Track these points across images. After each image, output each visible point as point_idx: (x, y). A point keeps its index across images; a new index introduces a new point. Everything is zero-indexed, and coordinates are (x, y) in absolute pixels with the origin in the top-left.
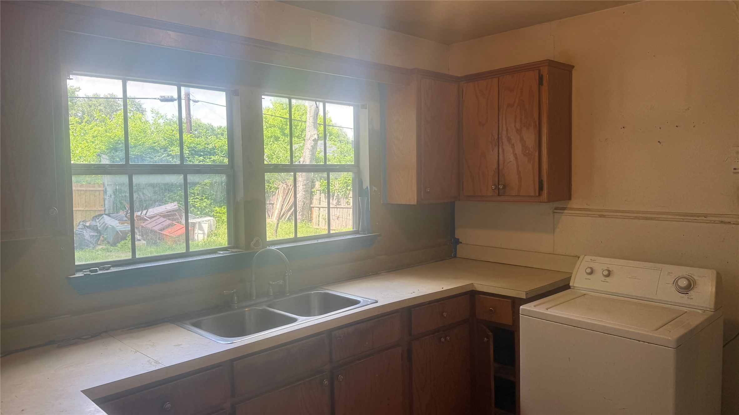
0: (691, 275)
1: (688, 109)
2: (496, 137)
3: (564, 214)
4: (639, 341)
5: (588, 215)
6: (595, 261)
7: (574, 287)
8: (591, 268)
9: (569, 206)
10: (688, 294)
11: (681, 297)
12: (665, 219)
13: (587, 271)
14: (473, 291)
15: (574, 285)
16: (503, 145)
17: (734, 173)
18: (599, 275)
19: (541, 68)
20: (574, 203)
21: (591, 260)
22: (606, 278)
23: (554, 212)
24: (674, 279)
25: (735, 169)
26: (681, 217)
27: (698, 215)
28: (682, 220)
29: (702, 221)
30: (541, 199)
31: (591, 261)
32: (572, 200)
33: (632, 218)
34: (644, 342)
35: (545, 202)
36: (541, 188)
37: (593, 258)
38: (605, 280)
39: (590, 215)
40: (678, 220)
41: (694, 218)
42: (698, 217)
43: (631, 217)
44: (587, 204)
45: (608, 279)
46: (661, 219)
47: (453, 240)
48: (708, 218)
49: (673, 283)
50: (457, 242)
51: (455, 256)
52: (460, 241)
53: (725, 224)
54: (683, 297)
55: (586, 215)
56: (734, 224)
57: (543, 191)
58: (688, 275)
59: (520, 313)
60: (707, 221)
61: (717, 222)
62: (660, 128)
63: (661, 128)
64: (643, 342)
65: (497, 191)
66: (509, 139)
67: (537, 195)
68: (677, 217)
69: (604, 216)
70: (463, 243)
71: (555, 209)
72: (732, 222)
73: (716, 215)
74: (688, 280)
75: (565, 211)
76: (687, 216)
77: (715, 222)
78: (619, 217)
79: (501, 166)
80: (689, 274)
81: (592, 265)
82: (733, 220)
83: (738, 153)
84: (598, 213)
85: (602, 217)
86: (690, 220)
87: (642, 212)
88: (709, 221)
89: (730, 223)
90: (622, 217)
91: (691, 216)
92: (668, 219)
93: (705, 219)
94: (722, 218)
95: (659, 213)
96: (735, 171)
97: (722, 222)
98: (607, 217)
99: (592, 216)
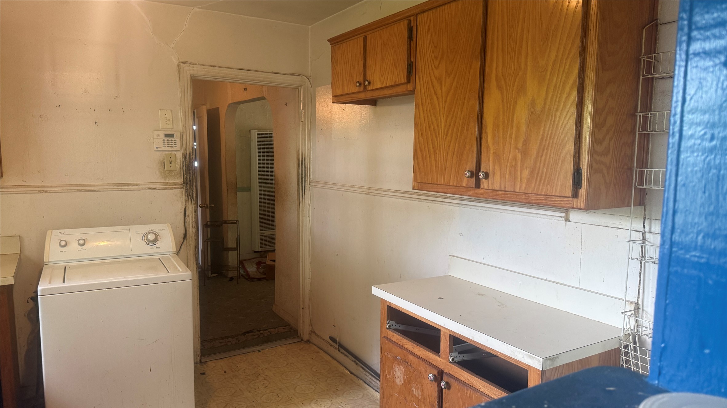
0: (153, 230)
1: (117, 97)
4: (165, 283)
5: (26, 192)
6: (64, 234)
8: (64, 241)
10: (156, 244)
12: (105, 190)
13: (60, 244)
15: (50, 260)
17: (155, 151)
18: (74, 246)
20: (11, 180)
21: (60, 233)
24: (142, 236)
25: (157, 148)
26: (119, 187)
27: (131, 185)
28: (120, 189)
29: (135, 189)
31: (61, 234)
32: (3, 177)
33: (75, 191)
34: (169, 282)
37: (62, 231)
38: (81, 248)
39: (29, 192)
40: (117, 190)
41: (129, 187)
43: (74, 191)
44: (23, 181)
45: (84, 247)
46: (102, 190)
48: (140, 187)
49: (143, 239)
53: (152, 190)
54: (152, 248)
55: (24, 192)
56: (158, 189)
59: (38, 294)
60: (140, 189)
61: (146, 189)
62: (95, 110)
68: (116, 187)
69: (45, 192)
72: (157, 189)
73: (145, 184)
74: (154, 234)
76: (123, 186)
77: (145, 189)
78: (60, 191)
81: (64, 237)
82: (158, 186)
83: (158, 135)
84: (38, 189)
85: (42, 192)
86: (127, 189)
87: (84, 185)
88: (141, 189)
89: (155, 189)
90: (64, 191)
91: (126, 186)
92: (108, 190)
93: (137, 187)
94: (149, 186)
95: (99, 185)
96: (157, 149)
97: (150, 189)
98: (49, 192)
99: (31, 192)
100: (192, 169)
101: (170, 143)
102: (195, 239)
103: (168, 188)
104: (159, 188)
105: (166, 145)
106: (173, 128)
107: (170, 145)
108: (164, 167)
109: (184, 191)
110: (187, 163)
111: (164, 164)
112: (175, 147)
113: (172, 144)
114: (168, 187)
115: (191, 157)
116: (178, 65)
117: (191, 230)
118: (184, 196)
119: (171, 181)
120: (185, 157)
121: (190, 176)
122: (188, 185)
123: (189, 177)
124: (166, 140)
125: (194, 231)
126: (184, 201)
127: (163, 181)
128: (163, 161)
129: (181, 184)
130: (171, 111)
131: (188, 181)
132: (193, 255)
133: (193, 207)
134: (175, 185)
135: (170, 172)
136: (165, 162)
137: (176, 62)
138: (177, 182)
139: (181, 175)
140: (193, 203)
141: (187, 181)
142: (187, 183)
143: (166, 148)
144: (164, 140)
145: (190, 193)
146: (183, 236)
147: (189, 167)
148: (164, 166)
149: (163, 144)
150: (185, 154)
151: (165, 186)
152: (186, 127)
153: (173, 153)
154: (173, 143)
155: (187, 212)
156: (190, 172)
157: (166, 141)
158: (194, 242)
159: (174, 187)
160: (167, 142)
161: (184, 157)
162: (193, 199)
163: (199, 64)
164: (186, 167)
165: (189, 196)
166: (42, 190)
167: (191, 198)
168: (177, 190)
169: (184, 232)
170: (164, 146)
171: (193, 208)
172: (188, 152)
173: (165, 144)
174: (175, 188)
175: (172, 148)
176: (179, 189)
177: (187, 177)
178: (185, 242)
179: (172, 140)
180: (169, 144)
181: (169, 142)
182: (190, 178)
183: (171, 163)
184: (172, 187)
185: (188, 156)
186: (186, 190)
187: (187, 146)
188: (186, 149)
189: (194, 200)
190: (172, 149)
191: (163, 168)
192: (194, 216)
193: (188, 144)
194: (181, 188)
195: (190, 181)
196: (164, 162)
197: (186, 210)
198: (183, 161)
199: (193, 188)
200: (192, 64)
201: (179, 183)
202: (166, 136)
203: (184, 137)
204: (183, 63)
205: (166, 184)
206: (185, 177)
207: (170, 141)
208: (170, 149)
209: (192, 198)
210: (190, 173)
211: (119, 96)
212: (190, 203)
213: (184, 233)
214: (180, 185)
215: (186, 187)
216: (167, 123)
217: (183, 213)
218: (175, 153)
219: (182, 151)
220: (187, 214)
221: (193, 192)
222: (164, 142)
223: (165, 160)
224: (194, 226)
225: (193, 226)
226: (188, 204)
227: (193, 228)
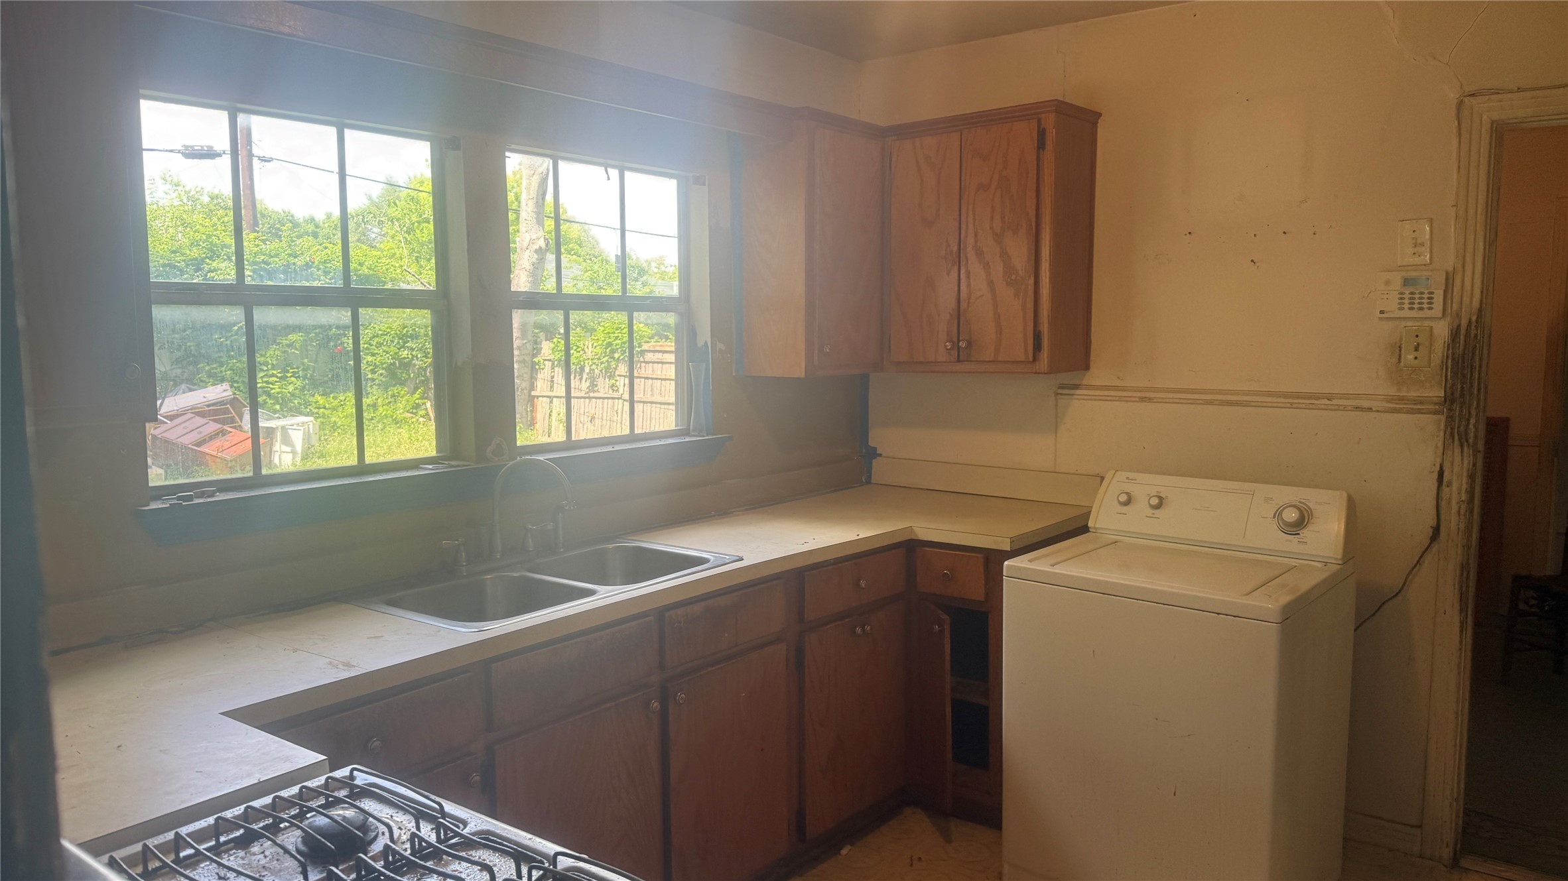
0: (1304, 501)
1: (1305, 201)
2: (955, 248)
3: (1075, 397)
4: (1218, 614)
5: (1120, 399)
6: (1134, 482)
7: (1096, 528)
8: (1127, 494)
9: (1085, 382)
10: (1299, 534)
11: (1287, 541)
12: (1260, 404)
13: (1120, 499)
14: (912, 540)
15: (1097, 526)
16: (967, 264)
17: (1381, 319)
18: (1141, 506)
19: (1043, 115)
20: (1098, 375)
21: (1127, 478)
22: (1154, 511)
23: (1058, 394)
24: (1276, 509)
25: (1382, 312)
26: (1287, 401)
27: (1316, 397)
28: (1289, 405)
29: (1323, 407)
30: (1037, 367)
31: (1127, 481)
32: (1091, 369)
33: (1201, 402)
34: (1227, 615)
35: (1045, 373)
36: (1037, 347)
37: (1131, 475)
38: (1153, 514)
39: (1125, 399)
40: (1284, 405)
41: (1309, 402)
42: (1318, 399)
43: (1198, 402)
44: (1118, 378)
45: (1158, 513)
46: (1253, 404)
47: (864, 451)
48: (1335, 402)
49: (1274, 517)
50: (873, 453)
51: (869, 482)
52: (878, 452)
53: (1362, 411)
54: (1290, 541)
55: (1117, 398)
56: (1378, 411)
57: (1042, 352)
58: (1300, 502)
59: (1004, 574)
60: (1333, 407)
61: (1348, 408)
62: (1255, 235)
63: (1257, 236)
64: (1225, 616)
65: (954, 353)
66: (979, 253)
67: (1031, 359)
68: (1282, 400)
69: (1150, 400)
70: (883, 455)
71: (1059, 388)
72: (1374, 409)
73: (1346, 396)
74: (1299, 509)
75: (1079, 392)
76: (1298, 398)
77: (1345, 408)
78: (1177, 401)
79: (963, 306)
80: (1302, 500)
81: (1129, 488)
82: (1375, 404)
83: (1388, 283)
84: (1139, 394)
85: (1145, 401)
86: (1304, 406)
87: (1219, 392)
88: (1336, 407)
89: (1370, 409)
90: (1183, 401)
91: (1304, 398)
92: (1265, 404)
93: (1329, 402)
94: (1357, 401)
95: (1248, 393)
96: (1382, 315)
97: (1357, 408)
98: (1155, 401)
99: (1128, 399)
100: (1472, 366)
101: (1417, 301)
102: (1464, 547)
103: (1402, 409)
104: (1379, 409)
105: (1406, 306)
106: (1431, 264)
107: (1416, 306)
108: (1400, 359)
109: (1443, 418)
110: (1460, 351)
111: (1400, 351)
112: (1430, 309)
113: (1422, 303)
114: (1402, 406)
115: (1472, 336)
116: (1460, 105)
117: (1453, 522)
118: (1442, 434)
119: (1413, 394)
120: (1455, 334)
121: (1463, 383)
122: (1456, 407)
123: (1459, 386)
124: (1407, 292)
125: (1462, 526)
126: (1440, 444)
127: (1393, 391)
128: (1398, 345)
129: (1437, 401)
130: (1431, 221)
131: (1458, 393)
132: (1454, 585)
133: (1466, 462)
134: (1421, 403)
135: (1414, 371)
136: (1403, 346)
137: (1453, 95)
138: (1430, 397)
139: (1442, 380)
140: (1465, 454)
141: (1452, 394)
142: (1453, 401)
143: (1406, 313)
144: (1401, 293)
145: (1459, 427)
146: (1430, 532)
147: (1463, 358)
148: (1400, 356)
149: (1400, 304)
150: (1455, 327)
151: (1397, 404)
152: (1464, 257)
153: (1427, 323)
154: (1425, 301)
155: (1446, 474)
156: (1466, 372)
157: (1407, 296)
158: (1459, 552)
159: (1419, 409)
160: (1410, 298)
161: (1452, 333)
162: (1467, 441)
163: (1519, 90)
164: (1453, 359)
165: (1456, 435)
166: (1144, 396)
167: (1460, 440)
168: (1425, 416)
169: (1434, 523)
170: (1401, 309)
171: (1465, 465)
172: (1464, 323)
173: (1404, 304)
174: (1420, 412)
175: (1421, 312)
176: (1430, 413)
177: (1453, 385)
178: (1435, 548)
179: (1422, 293)
180: (1413, 303)
181: (1414, 299)
182: (1462, 388)
183: (1416, 349)
184: (1412, 409)
185: (1463, 332)
186: (1450, 418)
187: (1461, 309)
188: (1458, 316)
189: (1469, 447)
190: (1421, 314)
191: (1395, 360)
192: (1464, 486)
193: (1466, 299)
194: (1436, 413)
195: (1462, 395)
196: (1400, 347)
197: (1444, 468)
198: (1448, 345)
199: (1469, 412)
200: (1499, 93)
201: (1435, 399)
202: (1407, 282)
203: (1458, 282)
204: (1473, 95)
205: (1399, 400)
206: (1448, 386)
207: (1417, 296)
208: (1414, 314)
209: (1463, 439)
210: (1464, 376)
211: (1307, 200)
212: (1457, 451)
213: (1435, 525)
214: (1436, 404)
215: (1450, 410)
216: (1415, 250)
217: (1435, 476)
218: (1432, 324)
219: (1448, 319)
220: (1446, 479)
221: (1468, 423)
222: (1401, 299)
223: (1403, 342)
224: (1462, 512)
225: (1459, 512)
226: (1450, 453)
227: (1459, 515)
